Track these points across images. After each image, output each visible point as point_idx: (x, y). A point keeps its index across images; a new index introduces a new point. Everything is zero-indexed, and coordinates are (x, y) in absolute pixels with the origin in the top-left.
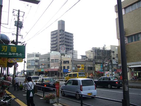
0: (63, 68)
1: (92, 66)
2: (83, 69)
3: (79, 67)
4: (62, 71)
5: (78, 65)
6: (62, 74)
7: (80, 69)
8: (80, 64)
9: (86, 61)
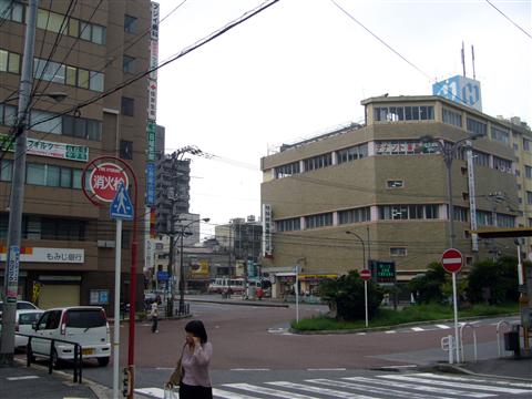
0: (156, 270)
1: (227, 265)
2: (206, 271)
3: (196, 267)
4: (155, 277)
5: (193, 263)
6: (154, 283)
7: (199, 271)
8: (200, 259)
9: (215, 253)
